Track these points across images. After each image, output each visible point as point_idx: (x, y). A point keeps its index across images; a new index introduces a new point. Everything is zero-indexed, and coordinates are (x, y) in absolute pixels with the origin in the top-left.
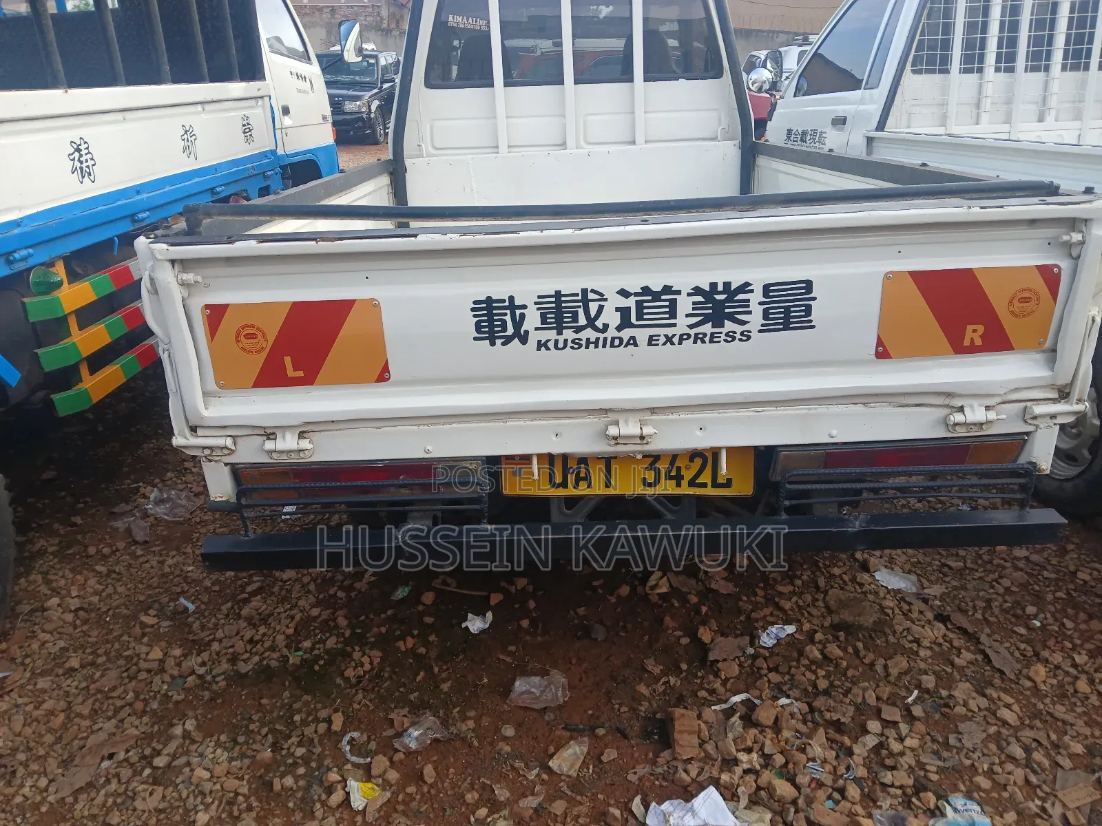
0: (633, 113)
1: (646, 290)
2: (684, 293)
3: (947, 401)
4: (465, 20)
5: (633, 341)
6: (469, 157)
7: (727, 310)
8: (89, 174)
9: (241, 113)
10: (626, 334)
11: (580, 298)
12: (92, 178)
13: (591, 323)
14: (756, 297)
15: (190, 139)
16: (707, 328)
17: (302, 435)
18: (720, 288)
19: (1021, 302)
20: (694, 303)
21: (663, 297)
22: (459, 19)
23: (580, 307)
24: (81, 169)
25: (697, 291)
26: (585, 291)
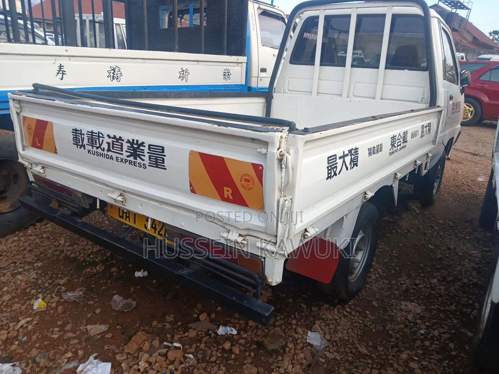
0: (377, 84)
1: (115, 137)
2: (125, 141)
3: (224, 225)
4: (310, 35)
5: (111, 158)
6: (298, 95)
7: (138, 153)
8: (117, 79)
9: (225, 68)
10: (110, 154)
11: (97, 135)
12: (119, 80)
13: (100, 147)
14: (146, 149)
15: (184, 74)
16: (132, 159)
17: (43, 168)
18: (135, 142)
19: (246, 181)
20: (128, 146)
21: (119, 141)
22: (308, 34)
23: (97, 139)
24: (113, 77)
25: (128, 141)
26: (99, 132)
